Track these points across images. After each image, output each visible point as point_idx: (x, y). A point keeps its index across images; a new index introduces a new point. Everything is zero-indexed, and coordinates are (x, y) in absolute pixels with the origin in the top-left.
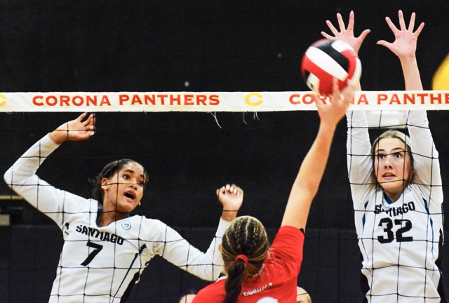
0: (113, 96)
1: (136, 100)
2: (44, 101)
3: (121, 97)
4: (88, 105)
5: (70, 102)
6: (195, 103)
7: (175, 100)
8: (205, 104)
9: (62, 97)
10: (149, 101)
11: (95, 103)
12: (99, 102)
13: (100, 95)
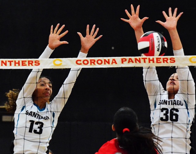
0: (118, 59)
1: (130, 61)
2: (82, 62)
3: (122, 59)
4: (105, 64)
5: (96, 63)
6: (162, 62)
7: (151, 60)
8: (167, 62)
9: (91, 60)
10: (137, 61)
11: (109, 63)
12: (111, 62)
13: (111, 59)
